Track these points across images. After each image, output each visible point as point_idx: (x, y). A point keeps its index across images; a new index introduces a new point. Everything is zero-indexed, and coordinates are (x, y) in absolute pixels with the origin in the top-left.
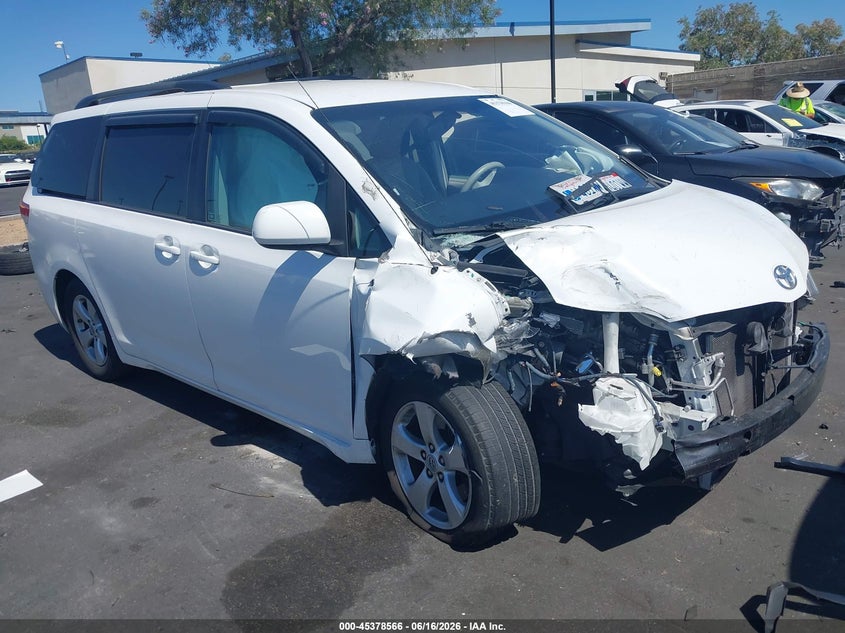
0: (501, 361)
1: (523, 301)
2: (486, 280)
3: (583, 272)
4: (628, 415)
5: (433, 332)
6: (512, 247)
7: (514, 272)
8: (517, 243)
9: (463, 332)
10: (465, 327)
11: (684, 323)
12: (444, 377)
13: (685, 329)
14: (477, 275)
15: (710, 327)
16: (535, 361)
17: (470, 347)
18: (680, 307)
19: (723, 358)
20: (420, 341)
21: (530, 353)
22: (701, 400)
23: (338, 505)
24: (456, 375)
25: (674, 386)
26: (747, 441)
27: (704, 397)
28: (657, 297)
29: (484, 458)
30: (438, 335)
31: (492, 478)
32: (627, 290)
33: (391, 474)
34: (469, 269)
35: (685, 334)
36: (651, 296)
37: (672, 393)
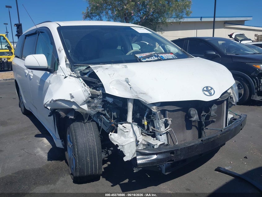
0: (95, 114)
1: (97, 92)
2: (84, 82)
3: (119, 82)
4: (125, 138)
5: (54, 99)
6: (95, 71)
7: (94, 80)
8: (97, 70)
9: (67, 100)
10: (68, 98)
11: (154, 104)
12: (67, 118)
13: (154, 107)
14: (82, 80)
15: (166, 108)
16: (105, 115)
17: (74, 107)
18: (151, 98)
19: (171, 121)
20: (51, 102)
21: (104, 112)
22: (160, 136)
23: (51, 161)
24: (73, 117)
25: (153, 130)
26: (173, 155)
27: (161, 135)
28: (144, 94)
29: (76, 149)
30: (56, 100)
31: (78, 157)
32: (133, 90)
33: (66, 153)
34: (80, 78)
35: (154, 109)
36: (142, 93)
37: (151, 132)
